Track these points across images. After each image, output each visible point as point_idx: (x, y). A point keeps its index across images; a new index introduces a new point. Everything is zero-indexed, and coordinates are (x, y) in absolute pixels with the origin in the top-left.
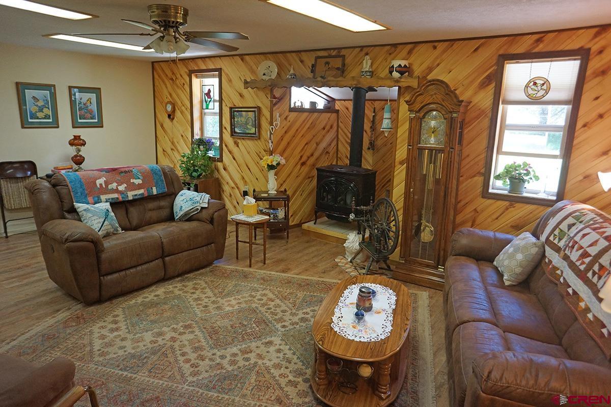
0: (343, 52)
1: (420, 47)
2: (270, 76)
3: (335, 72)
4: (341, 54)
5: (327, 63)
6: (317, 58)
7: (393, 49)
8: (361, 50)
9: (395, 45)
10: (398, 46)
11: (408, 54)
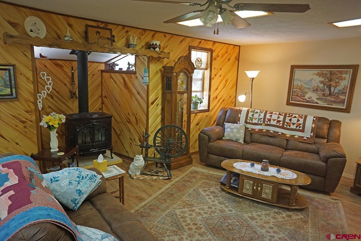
0: (109, 27)
1: (158, 34)
2: (38, 34)
3: (107, 41)
4: (107, 28)
5: (98, 32)
6: (87, 26)
7: (144, 32)
8: (123, 28)
9: (145, 30)
10: (147, 31)
11: (152, 37)
